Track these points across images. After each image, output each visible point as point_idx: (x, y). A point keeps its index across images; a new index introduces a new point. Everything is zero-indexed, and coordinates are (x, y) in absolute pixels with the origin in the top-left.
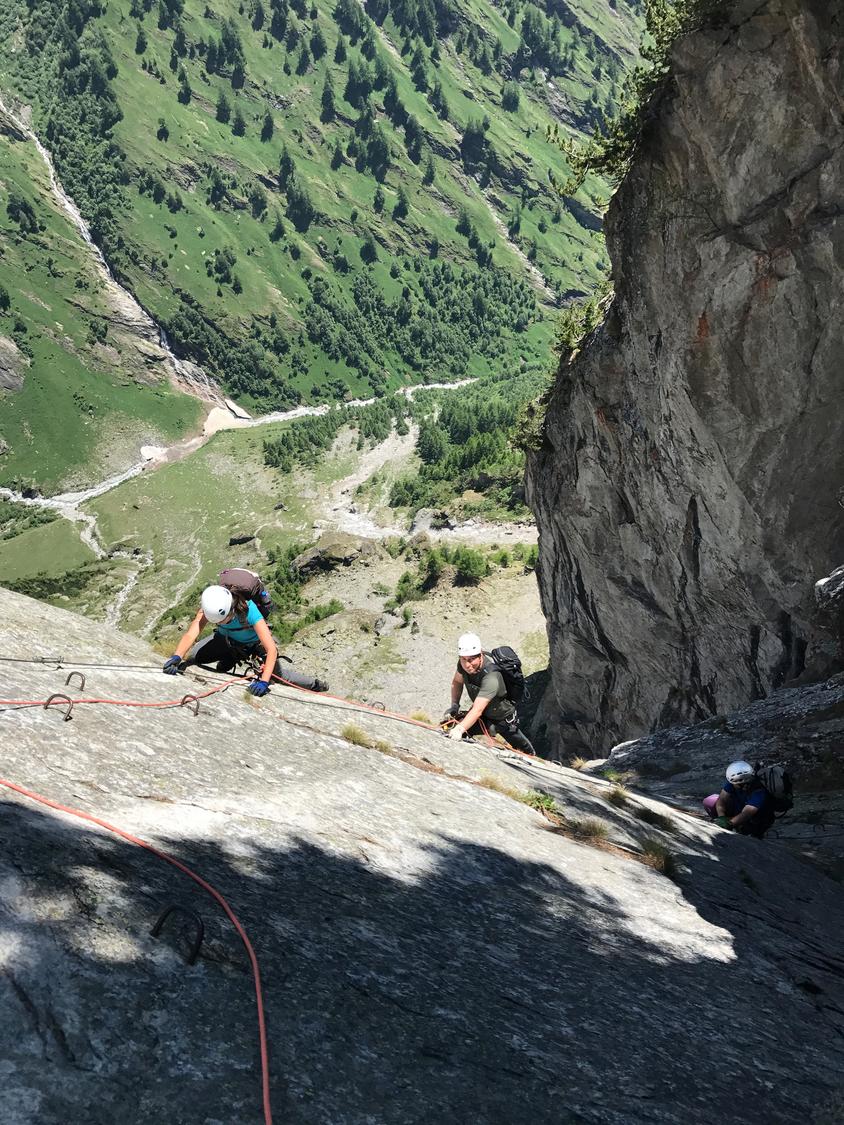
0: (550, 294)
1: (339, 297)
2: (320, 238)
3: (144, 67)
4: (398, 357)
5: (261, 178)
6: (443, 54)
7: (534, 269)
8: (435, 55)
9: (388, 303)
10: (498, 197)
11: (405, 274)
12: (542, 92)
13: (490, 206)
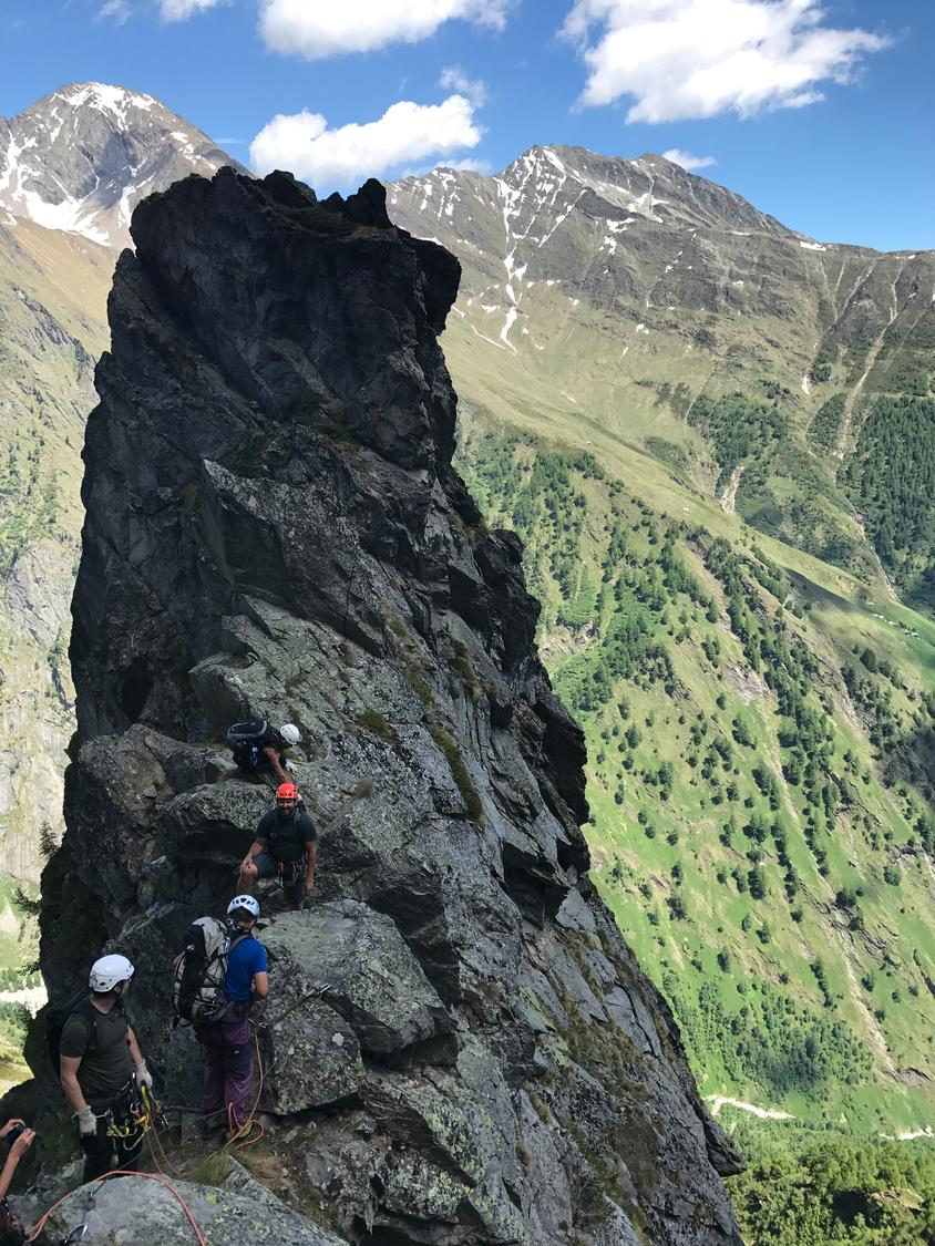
0: (890, 1064)
1: (687, 993)
2: (686, 939)
3: (597, 774)
4: (719, 1063)
5: (653, 878)
6: (838, 827)
7: (878, 1035)
8: (830, 825)
9: (726, 1014)
10: (857, 957)
11: (751, 994)
12: (926, 881)
13: (848, 963)
